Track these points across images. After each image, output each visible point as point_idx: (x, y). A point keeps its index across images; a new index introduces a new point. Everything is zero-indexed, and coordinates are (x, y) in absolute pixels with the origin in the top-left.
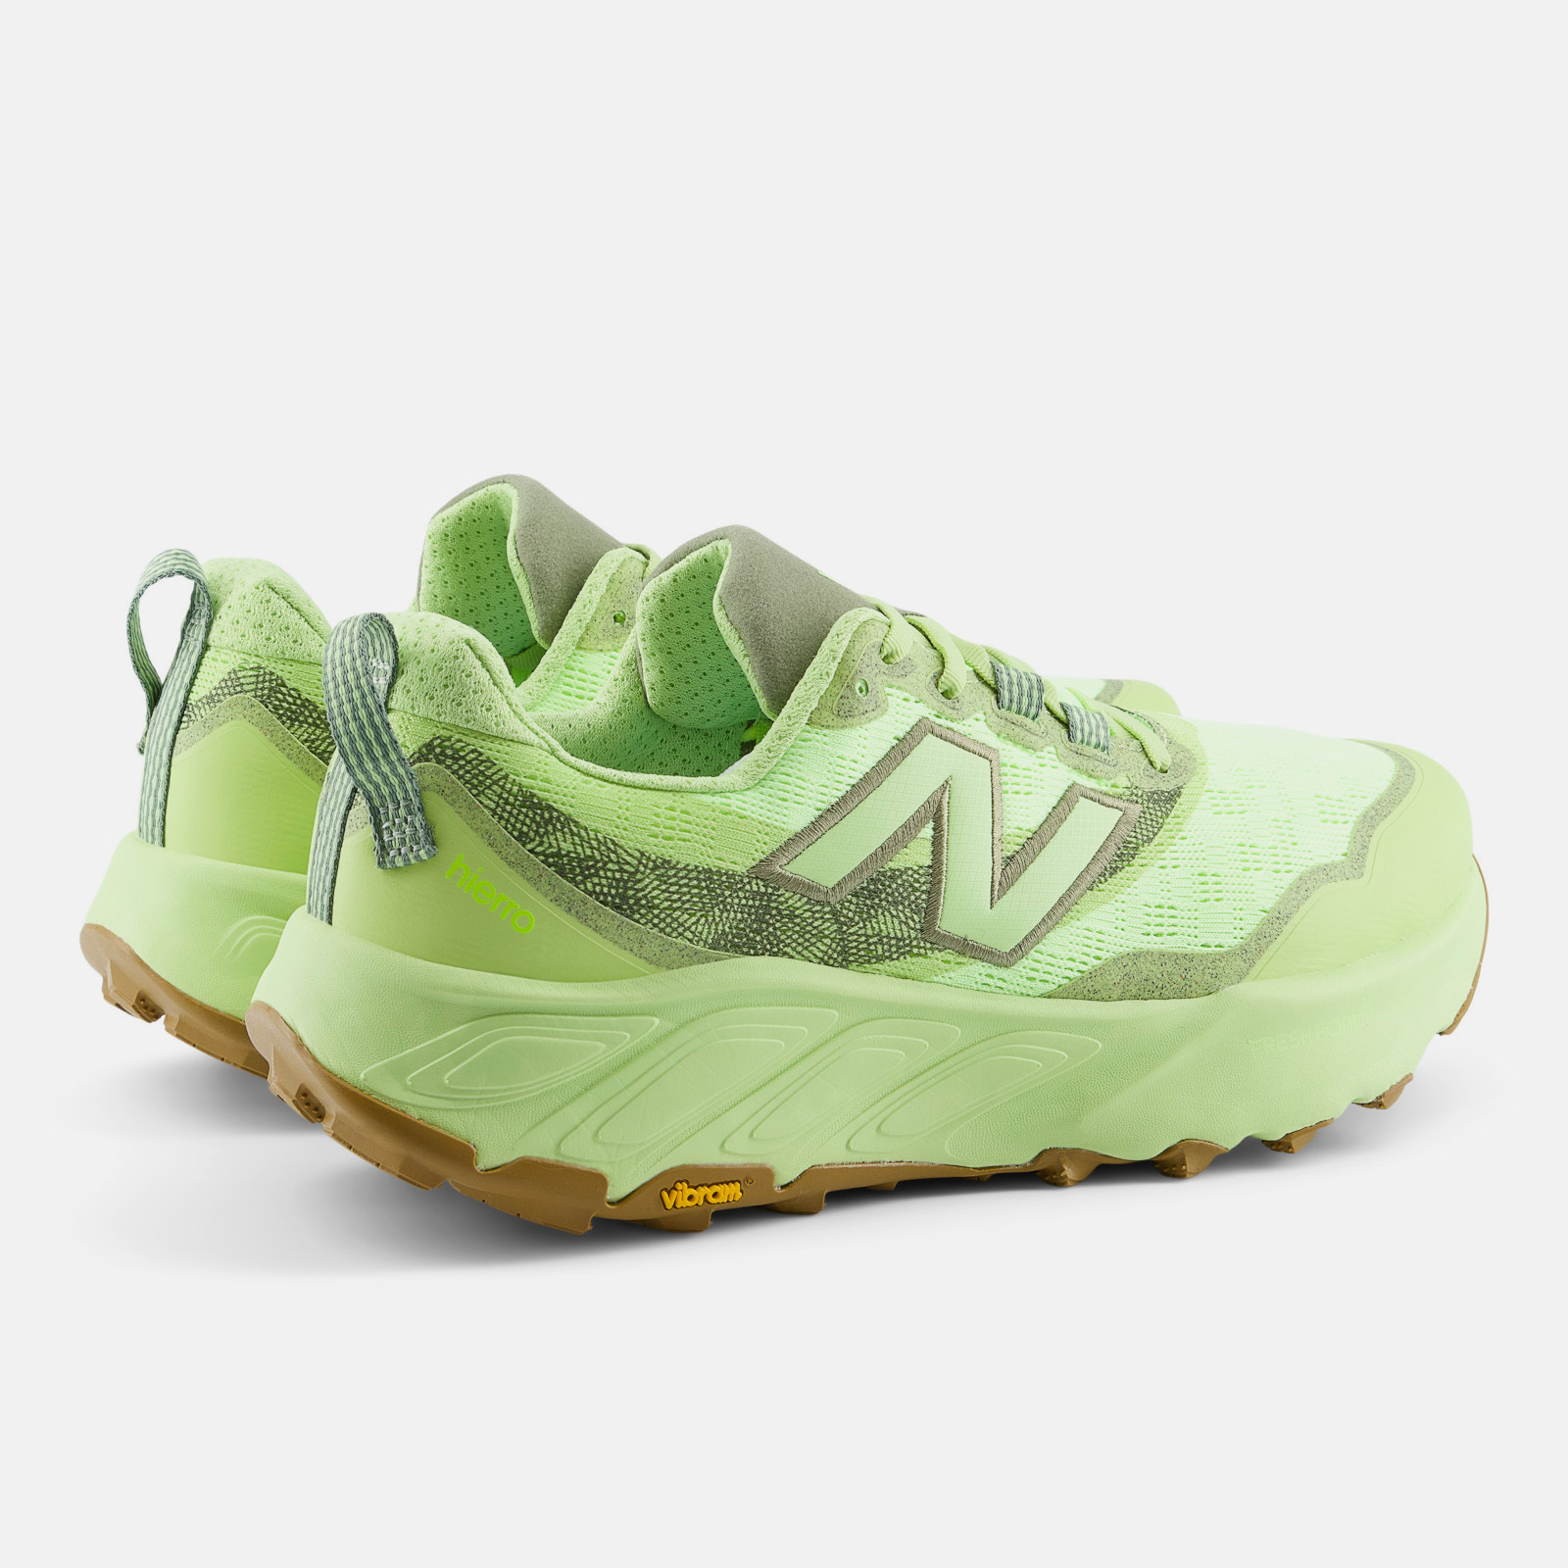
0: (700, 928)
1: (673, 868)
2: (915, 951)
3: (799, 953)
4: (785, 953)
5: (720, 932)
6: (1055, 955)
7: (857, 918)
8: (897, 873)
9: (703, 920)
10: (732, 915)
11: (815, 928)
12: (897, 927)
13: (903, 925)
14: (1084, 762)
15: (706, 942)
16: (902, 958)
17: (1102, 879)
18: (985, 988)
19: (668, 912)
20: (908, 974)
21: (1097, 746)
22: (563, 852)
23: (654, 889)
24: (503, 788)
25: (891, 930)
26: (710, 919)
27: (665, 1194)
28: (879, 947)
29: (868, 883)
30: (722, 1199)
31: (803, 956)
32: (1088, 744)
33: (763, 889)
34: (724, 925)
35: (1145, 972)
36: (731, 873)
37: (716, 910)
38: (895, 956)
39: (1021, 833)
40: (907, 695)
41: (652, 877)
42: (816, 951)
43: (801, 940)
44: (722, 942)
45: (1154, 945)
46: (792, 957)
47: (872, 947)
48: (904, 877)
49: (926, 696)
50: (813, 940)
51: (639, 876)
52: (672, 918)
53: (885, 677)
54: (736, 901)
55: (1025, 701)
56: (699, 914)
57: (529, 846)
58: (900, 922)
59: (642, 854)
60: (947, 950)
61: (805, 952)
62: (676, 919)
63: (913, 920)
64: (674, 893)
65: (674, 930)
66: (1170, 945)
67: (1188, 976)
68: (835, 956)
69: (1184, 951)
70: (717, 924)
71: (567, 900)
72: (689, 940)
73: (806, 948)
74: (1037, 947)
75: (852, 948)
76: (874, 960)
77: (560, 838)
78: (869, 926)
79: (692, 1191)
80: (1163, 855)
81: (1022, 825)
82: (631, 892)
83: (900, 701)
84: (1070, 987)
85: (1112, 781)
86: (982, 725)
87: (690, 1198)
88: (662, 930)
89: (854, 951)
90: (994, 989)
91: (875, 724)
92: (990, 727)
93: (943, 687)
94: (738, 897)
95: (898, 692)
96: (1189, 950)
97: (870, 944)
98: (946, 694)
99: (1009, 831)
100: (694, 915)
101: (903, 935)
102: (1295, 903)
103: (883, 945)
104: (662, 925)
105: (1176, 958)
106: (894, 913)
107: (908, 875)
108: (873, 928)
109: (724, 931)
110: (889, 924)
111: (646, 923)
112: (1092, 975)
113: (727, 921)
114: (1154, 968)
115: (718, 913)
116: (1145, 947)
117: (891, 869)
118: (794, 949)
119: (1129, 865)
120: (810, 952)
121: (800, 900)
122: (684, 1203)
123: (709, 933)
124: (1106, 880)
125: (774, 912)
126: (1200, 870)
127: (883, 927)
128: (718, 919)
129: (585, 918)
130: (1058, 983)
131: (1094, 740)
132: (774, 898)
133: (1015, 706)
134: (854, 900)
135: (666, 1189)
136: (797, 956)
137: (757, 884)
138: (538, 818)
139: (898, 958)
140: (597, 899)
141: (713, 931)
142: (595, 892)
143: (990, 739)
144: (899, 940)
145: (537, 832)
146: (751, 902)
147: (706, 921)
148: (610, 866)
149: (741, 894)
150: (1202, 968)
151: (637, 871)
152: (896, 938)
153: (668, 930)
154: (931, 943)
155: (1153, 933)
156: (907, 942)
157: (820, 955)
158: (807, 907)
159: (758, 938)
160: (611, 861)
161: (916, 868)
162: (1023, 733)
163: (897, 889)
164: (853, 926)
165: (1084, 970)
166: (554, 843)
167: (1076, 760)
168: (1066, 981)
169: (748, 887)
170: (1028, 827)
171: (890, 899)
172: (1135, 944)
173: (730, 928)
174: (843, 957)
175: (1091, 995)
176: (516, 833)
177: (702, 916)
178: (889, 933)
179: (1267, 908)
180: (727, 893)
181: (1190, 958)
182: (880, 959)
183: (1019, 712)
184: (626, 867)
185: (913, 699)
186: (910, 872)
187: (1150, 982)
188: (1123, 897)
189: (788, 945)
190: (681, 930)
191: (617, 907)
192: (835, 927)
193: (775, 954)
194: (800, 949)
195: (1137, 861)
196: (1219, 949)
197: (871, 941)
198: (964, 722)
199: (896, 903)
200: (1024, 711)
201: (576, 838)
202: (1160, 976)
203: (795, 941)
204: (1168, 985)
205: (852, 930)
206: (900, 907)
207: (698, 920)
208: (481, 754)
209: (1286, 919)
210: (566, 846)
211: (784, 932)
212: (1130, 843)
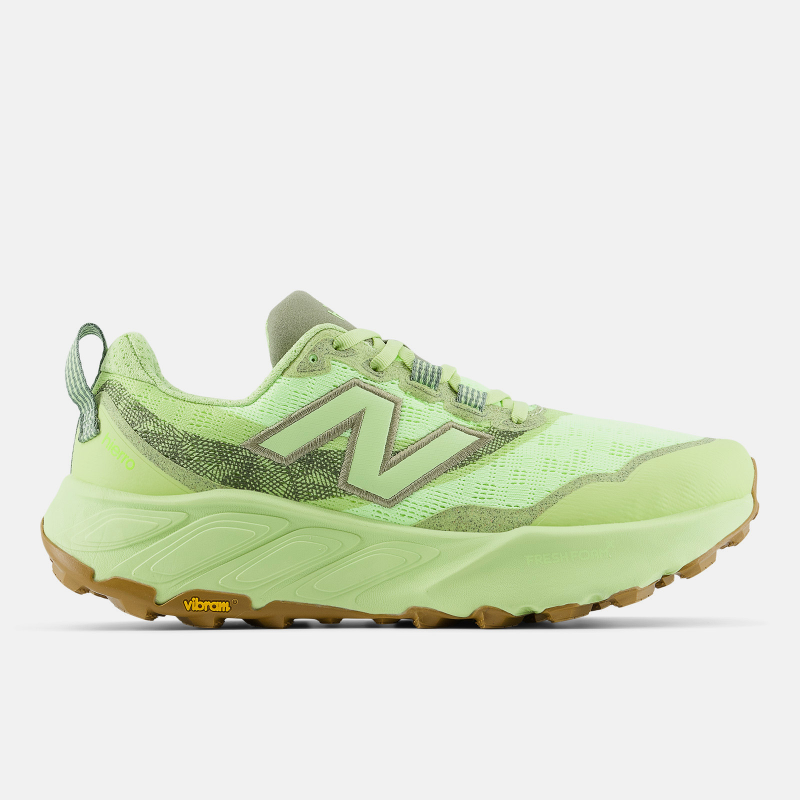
0: (214, 472)
1: (201, 440)
2: (334, 494)
3: (271, 491)
4: (264, 491)
5: (226, 475)
6: (416, 503)
7: (300, 474)
8: (324, 452)
9: (216, 468)
10: (232, 467)
11: (277, 477)
12: (323, 481)
13: (326, 479)
14: (461, 412)
15: (218, 479)
16: (327, 498)
17: (454, 468)
18: (377, 518)
19: (198, 462)
20: (332, 507)
21: (475, 406)
22: (149, 431)
23: (190, 450)
24: (127, 401)
25: (320, 482)
26: (220, 467)
27: (185, 602)
28: (314, 490)
29: (307, 456)
30: (218, 609)
31: (273, 493)
32: (470, 405)
33: (248, 455)
34: (228, 472)
35: (471, 516)
36: (231, 445)
37: (223, 463)
38: (323, 496)
39: (407, 441)
40: (346, 366)
41: (190, 444)
42: (280, 490)
43: (271, 484)
44: (228, 481)
45: (478, 503)
46: (268, 493)
47: (310, 491)
48: (329, 455)
49: (360, 368)
50: (278, 484)
51: (184, 444)
52: (200, 465)
53: (332, 356)
54: (234, 459)
55: (428, 378)
56: (214, 465)
57: (135, 428)
58: (325, 478)
59: (186, 432)
60: (353, 495)
61: (274, 491)
62: (202, 466)
63: (332, 478)
64: (200, 453)
65: (201, 471)
66: (487, 503)
67: (495, 521)
68: (291, 494)
69: (495, 507)
70: (224, 471)
71: (150, 454)
72: (210, 478)
73: (274, 489)
74: (407, 499)
75: (299, 490)
76: (312, 498)
77: (148, 424)
78: (307, 479)
79: (201, 603)
80: (496, 460)
81: (408, 437)
82: (179, 451)
83: (340, 368)
84: (425, 522)
85: (478, 423)
86: (395, 387)
87: (200, 606)
88: (195, 471)
89: (301, 492)
90: (383, 520)
91: (321, 377)
92: (400, 388)
93: (372, 366)
94: (235, 457)
95: (339, 364)
96: (498, 507)
97: (308, 489)
98: (375, 370)
99: (399, 439)
100: (211, 465)
101: (327, 485)
102: (570, 489)
103: (316, 490)
104: (195, 469)
105: (490, 510)
106: (321, 472)
107: (331, 454)
108: (310, 480)
109: (228, 475)
110: (319, 479)
111: (186, 467)
112: (438, 516)
113: (229, 470)
114: (476, 515)
115: (224, 465)
116: (473, 504)
117: (321, 450)
118: (268, 488)
119: (473, 463)
120: (277, 491)
121: (268, 462)
122: (196, 608)
123: (220, 475)
124: (456, 469)
125: (255, 467)
126: (515, 469)
127: (315, 480)
128: (224, 468)
129: (158, 463)
130: (418, 519)
131: (473, 403)
132: (255, 459)
133: (421, 380)
134: (299, 464)
135: (186, 600)
136: (270, 493)
137: (245, 452)
138: (140, 414)
139: (325, 498)
140: (163, 454)
141: (222, 474)
142: (162, 451)
143: (400, 394)
144: (324, 487)
145: (139, 421)
146: (242, 461)
147: (218, 468)
148: (169, 438)
149: (237, 456)
150: (504, 517)
151: (183, 441)
152: (323, 486)
153: (198, 471)
154: (343, 490)
155: (478, 497)
156: (329, 488)
157: (283, 493)
158: (273, 466)
159: (248, 481)
160: (170, 436)
161: (336, 451)
162: (421, 393)
163: (323, 461)
164: (298, 478)
165: (433, 513)
166: (145, 426)
167: (456, 410)
168: (422, 518)
169: (240, 453)
170: (412, 438)
171: (319, 465)
172: (466, 502)
173: (231, 473)
174: (295, 495)
175: (439, 528)
176: (130, 422)
177: (215, 466)
178: (319, 483)
179: (551, 490)
180: (229, 455)
181: (498, 511)
182: (316, 498)
183: (424, 383)
184: (177, 438)
185: (349, 368)
186: (332, 453)
187: (473, 523)
188: (463, 478)
189: (264, 486)
190: (204, 471)
191: (173, 459)
192: (288, 478)
193: (259, 491)
194: (271, 488)
195: (480, 461)
196: (516, 508)
197: (309, 487)
198: (382, 383)
199: (322, 468)
200: (427, 382)
201: (155, 424)
202: (479, 519)
203: (268, 484)
204: (483, 525)
205: (298, 481)
206: (325, 470)
207: (213, 468)
208: (122, 386)
209: (561, 496)
210: (151, 428)
211: (261, 478)
212: (477, 453)
